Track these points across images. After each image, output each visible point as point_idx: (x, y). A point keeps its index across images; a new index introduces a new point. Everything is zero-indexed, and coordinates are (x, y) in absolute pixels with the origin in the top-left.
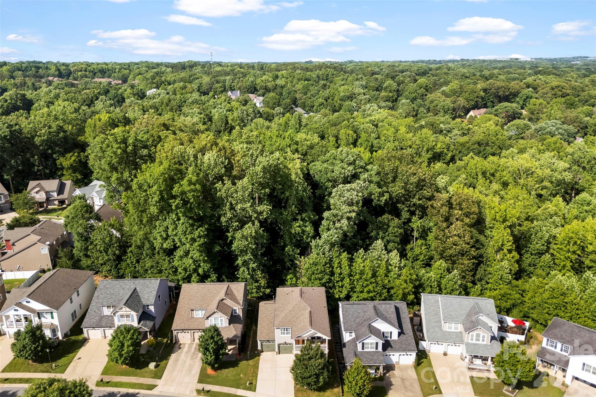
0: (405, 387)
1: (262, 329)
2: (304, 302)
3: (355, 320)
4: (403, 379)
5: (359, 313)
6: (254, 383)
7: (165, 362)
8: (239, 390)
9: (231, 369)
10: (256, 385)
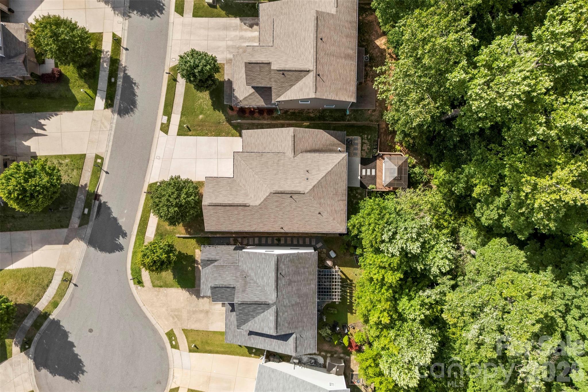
0: (194, 312)
1: (256, 136)
2: (265, 197)
3: (252, 269)
4: (207, 312)
5: (262, 278)
6: (190, 133)
7: (223, 13)
8: (179, 116)
9: (210, 102)
10: (187, 135)
